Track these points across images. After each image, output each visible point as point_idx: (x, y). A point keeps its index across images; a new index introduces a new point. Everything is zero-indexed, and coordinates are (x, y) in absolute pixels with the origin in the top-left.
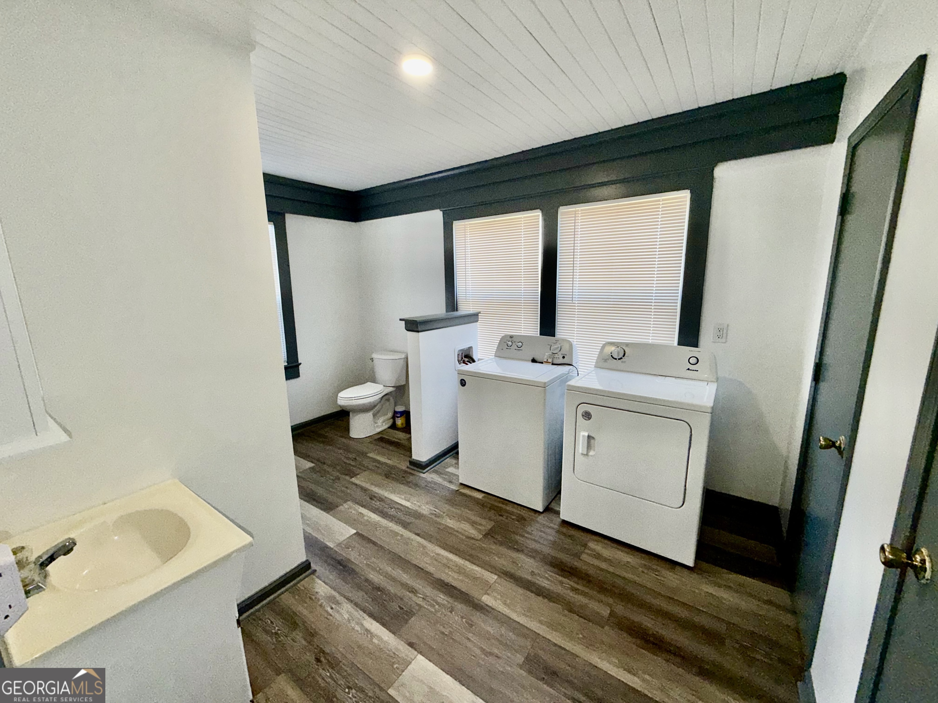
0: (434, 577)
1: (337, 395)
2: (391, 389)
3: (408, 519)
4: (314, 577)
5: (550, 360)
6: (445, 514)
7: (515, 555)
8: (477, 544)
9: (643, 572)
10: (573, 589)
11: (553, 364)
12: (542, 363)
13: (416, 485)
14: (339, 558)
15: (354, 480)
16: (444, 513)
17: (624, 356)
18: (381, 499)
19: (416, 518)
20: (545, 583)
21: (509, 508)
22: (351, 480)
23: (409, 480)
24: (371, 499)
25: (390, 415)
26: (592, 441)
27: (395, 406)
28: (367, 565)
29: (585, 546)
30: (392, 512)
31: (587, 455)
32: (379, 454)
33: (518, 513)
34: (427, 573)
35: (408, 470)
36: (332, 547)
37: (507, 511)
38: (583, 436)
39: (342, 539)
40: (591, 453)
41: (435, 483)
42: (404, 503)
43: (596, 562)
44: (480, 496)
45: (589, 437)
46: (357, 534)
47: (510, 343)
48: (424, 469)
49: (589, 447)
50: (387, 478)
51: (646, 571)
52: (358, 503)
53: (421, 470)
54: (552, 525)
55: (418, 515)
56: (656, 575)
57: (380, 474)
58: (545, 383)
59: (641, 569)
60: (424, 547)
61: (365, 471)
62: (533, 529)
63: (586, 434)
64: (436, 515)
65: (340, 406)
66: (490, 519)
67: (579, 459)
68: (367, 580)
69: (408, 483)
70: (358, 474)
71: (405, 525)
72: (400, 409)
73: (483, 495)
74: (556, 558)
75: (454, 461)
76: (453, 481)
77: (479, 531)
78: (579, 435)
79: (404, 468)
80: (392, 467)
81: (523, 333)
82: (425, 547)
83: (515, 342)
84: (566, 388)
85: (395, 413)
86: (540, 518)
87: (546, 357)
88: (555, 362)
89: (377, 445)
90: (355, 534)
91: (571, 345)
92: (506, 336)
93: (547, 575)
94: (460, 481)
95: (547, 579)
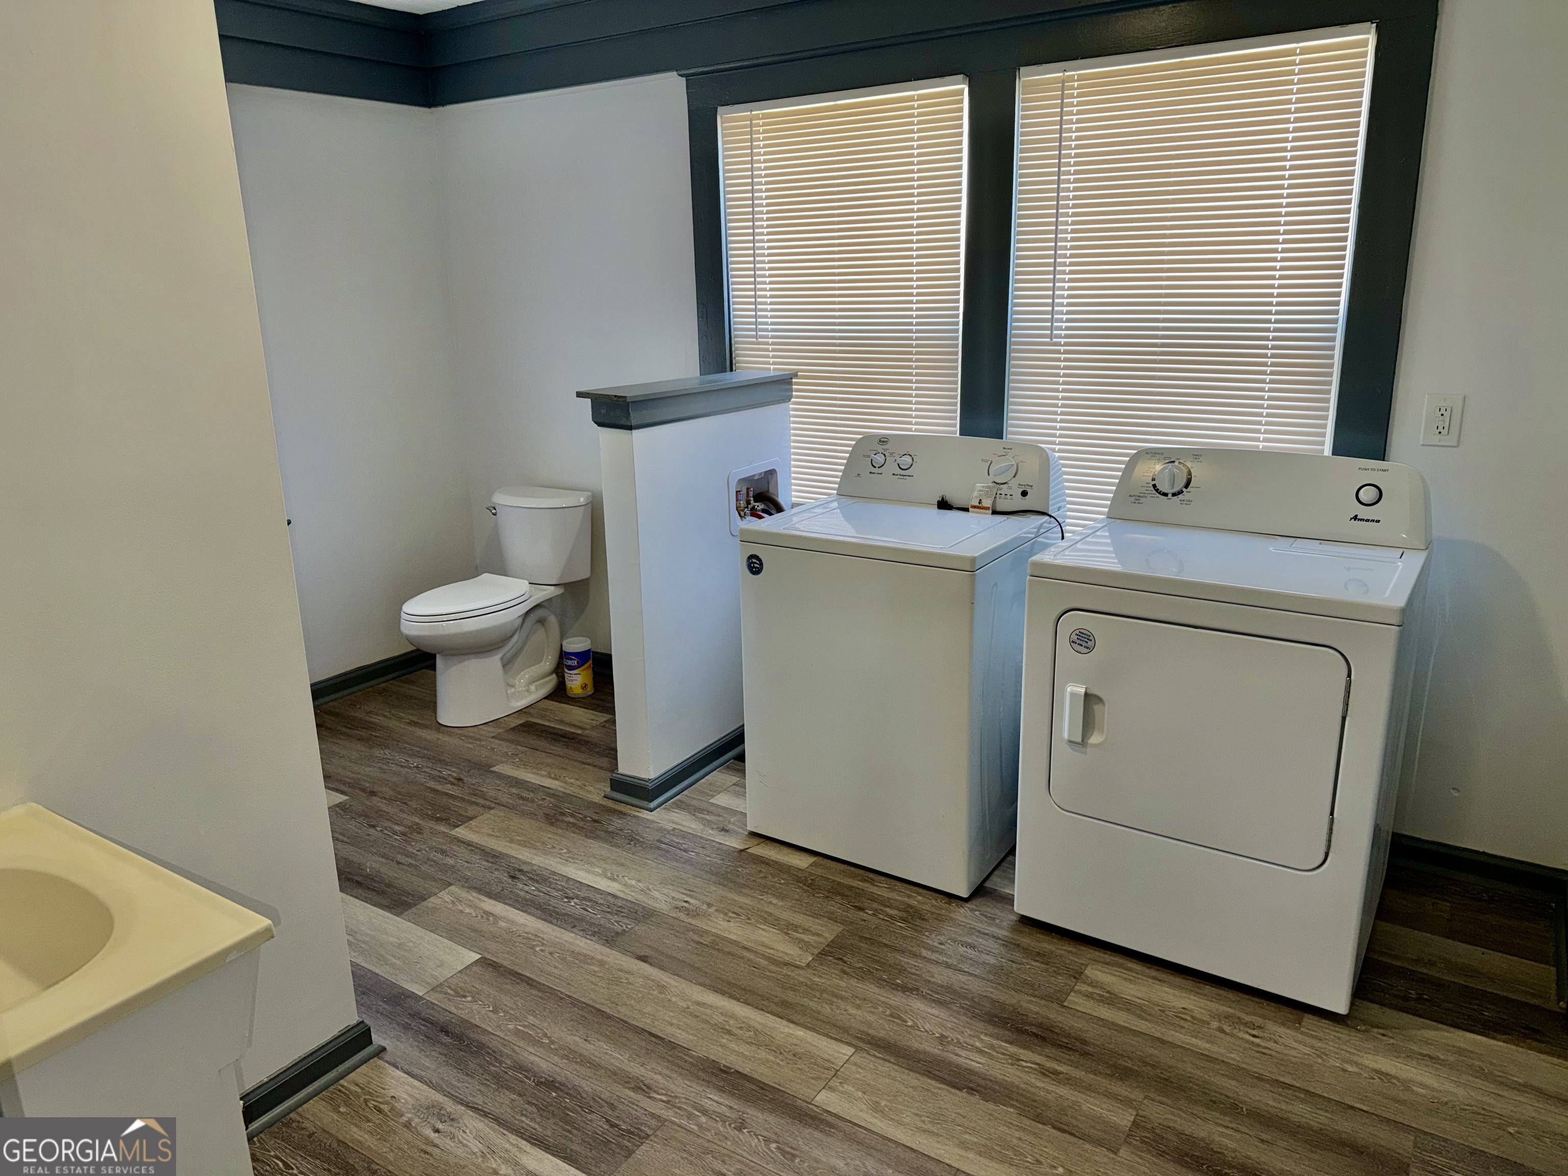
0: (692, 1057)
1: (401, 609)
2: (551, 592)
3: (616, 924)
4: (380, 1062)
5: (987, 503)
6: (712, 910)
7: (896, 999)
8: (802, 976)
9: (1221, 1030)
10: (1045, 1072)
11: (995, 512)
12: (966, 510)
13: (633, 840)
14: (442, 1018)
15: (461, 832)
16: (709, 905)
17: (1187, 486)
18: (540, 878)
19: (637, 920)
20: (974, 1062)
21: (881, 890)
22: (453, 833)
23: (611, 829)
24: (513, 877)
25: (548, 663)
26: (1097, 708)
27: (563, 635)
28: (517, 1032)
29: (1078, 975)
30: (574, 908)
31: (1084, 743)
32: (525, 765)
33: (902, 902)
34: (673, 1046)
35: (610, 804)
36: (421, 994)
37: (873, 898)
38: (1073, 695)
39: (445, 974)
40: (1095, 739)
41: (684, 835)
42: (603, 884)
43: (1105, 1012)
44: (801, 862)
45: (1088, 697)
46: (484, 962)
47: (880, 459)
48: (651, 801)
49: (1088, 722)
50: (552, 824)
51: (1227, 1028)
52: (479, 890)
53: (644, 803)
54: (993, 930)
55: (643, 914)
56: (1254, 1036)
57: (532, 815)
58: (973, 560)
59: (1215, 1024)
60: (662, 988)
61: (491, 808)
62: (942, 938)
63: (1082, 691)
64: (688, 912)
65: (409, 639)
66: (832, 917)
67: (1062, 753)
68: (520, 1067)
69: (610, 837)
70: (471, 819)
71: (611, 939)
72: (576, 645)
73: (812, 859)
74: (1002, 1006)
75: (731, 779)
76: (730, 827)
77: (805, 946)
78: (1063, 690)
79: (597, 798)
80: (566, 798)
81: (914, 429)
82: (663, 986)
83: (892, 454)
84: (1029, 571)
85: (563, 655)
86: (963, 914)
87: (976, 494)
88: (999, 509)
89: (518, 743)
90: (476, 962)
91: (1044, 459)
92: (867, 438)
93: (978, 1044)
94: (750, 828)
95: (980, 1051)
